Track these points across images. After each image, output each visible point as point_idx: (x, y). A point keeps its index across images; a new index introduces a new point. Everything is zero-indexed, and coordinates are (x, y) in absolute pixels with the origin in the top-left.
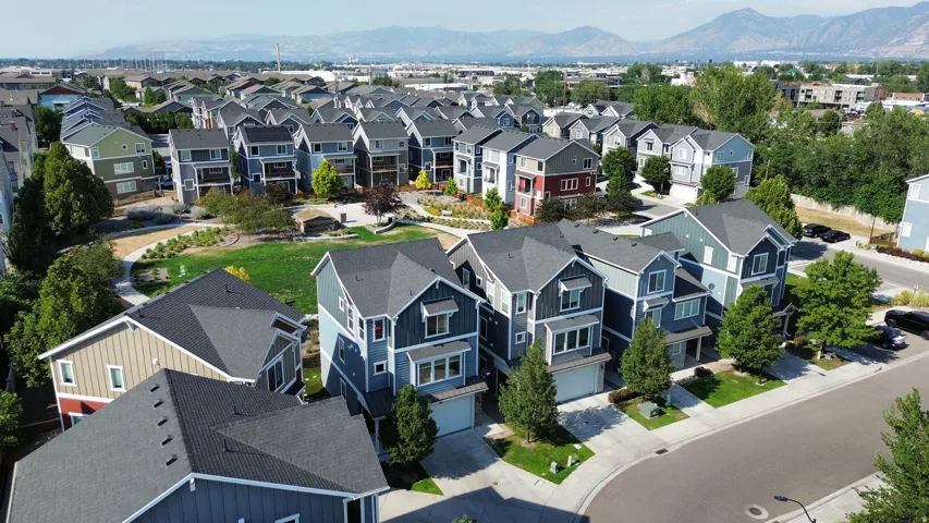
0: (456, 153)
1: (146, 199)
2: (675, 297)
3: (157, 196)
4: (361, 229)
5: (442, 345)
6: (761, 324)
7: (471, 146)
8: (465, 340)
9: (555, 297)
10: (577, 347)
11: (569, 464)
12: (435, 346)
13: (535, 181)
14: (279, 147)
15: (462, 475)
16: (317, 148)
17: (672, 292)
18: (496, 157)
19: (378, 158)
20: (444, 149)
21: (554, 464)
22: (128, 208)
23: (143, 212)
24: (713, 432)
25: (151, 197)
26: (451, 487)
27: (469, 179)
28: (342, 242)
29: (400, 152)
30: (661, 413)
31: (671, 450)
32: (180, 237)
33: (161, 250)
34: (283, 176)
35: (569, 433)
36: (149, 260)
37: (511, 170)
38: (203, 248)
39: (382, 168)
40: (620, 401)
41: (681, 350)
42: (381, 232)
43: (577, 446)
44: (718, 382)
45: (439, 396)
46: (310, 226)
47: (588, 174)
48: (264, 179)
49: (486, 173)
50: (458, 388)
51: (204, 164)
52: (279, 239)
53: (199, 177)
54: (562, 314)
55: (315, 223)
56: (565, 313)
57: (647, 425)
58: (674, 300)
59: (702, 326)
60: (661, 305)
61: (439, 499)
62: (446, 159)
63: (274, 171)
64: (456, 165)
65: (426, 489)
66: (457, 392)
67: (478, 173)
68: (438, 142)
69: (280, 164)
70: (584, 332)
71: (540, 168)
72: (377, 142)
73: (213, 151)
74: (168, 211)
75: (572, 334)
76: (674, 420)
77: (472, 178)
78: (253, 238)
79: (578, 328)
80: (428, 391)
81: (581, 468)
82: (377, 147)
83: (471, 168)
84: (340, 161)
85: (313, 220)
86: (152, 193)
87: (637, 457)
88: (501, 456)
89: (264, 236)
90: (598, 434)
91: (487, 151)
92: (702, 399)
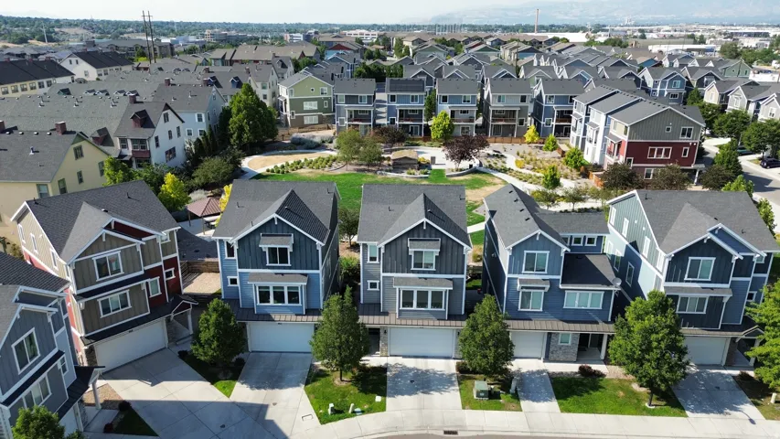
0: (575, 111)
1: (320, 129)
2: (564, 282)
3: (329, 128)
4: (440, 172)
5: (283, 274)
6: (654, 336)
7: (583, 105)
8: (305, 275)
9: (405, 255)
10: (429, 307)
11: (350, 411)
12: (276, 274)
13: (619, 145)
14: (413, 96)
15: (259, 388)
16: (445, 99)
17: (560, 277)
18: (598, 117)
19: (500, 112)
20: (564, 107)
21: (331, 405)
22: (294, 135)
23: (300, 139)
24: (529, 434)
25: (324, 129)
26: (242, 393)
27: (578, 138)
28: (412, 180)
29: (521, 107)
30: (492, 395)
31: (461, 434)
32: (306, 160)
33: (283, 167)
34: (412, 121)
35: (385, 384)
36: (270, 173)
37: (606, 131)
38: (311, 170)
39: (501, 121)
40: (465, 373)
41: (572, 343)
42: (452, 176)
43: (378, 399)
45: (277, 317)
46: (398, 164)
47: (687, 144)
48: (397, 122)
49: (590, 134)
50: (297, 315)
51: (354, 107)
52: (369, 171)
53: (351, 116)
54: (413, 272)
55: (402, 162)
56: (418, 272)
57: (467, 403)
58: (561, 287)
59: (607, 322)
60: (544, 288)
61: (225, 399)
62: (566, 116)
63: (409, 116)
64: (573, 124)
65: (223, 389)
66: (294, 318)
67: (585, 133)
68: (559, 100)
69: (413, 111)
70: (437, 295)
71: (625, 134)
72: (500, 97)
73: (361, 97)
74: (317, 140)
75: (422, 295)
76: (501, 408)
77: (581, 136)
78: (350, 167)
79: (430, 289)
80: (268, 311)
81: (360, 419)
82: (499, 101)
83: (580, 127)
84: (464, 112)
85: (400, 159)
86: (326, 126)
87: (420, 427)
88: (307, 384)
89: (362, 167)
90: (410, 394)
91: (593, 111)
92: (558, 398)
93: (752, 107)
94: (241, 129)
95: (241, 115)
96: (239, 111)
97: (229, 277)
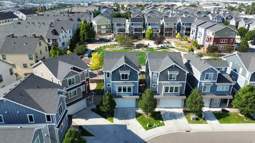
0: (192, 28)
1: (107, 35)
2: (217, 83)
3: (110, 35)
4: (152, 48)
5: (126, 83)
6: (249, 99)
7: (196, 26)
8: (133, 83)
9: (166, 76)
10: (174, 92)
11: (154, 126)
12: (124, 82)
13: (211, 39)
14: (139, 24)
15: (122, 119)
16: (149, 24)
17: (216, 81)
18: (201, 30)
19: (167, 28)
20: (188, 27)
21: (148, 124)
22: (100, 37)
23: (102, 38)
24: (213, 131)
25: (108, 35)
26: (117, 121)
27: (193, 37)
28: (144, 51)
29: (174, 27)
30: (197, 119)
31: (191, 132)
32: (106, 45)
33: (100, 48)
34: (139, 32)
35: (162, 117)
36: (96, 50)
37: (205, 34)
38: (109, 49)
39: (168, 31)
40: (186, 112)
41: (218, 101)
42: (156, 50)
43: (161, 122)
44: (228, 115)
45: (124, 97)
46: (138, 46)
47: (232, 38)
48: (134, 32)
49: (198, 35)
50: (130, 96)
51: (119, 27)
52: (129, 48)
53: (118, 30)
54: (169, 81)
55: (139, 45)
56: (170, 81)
57: (190, 122)
58: (216, 84)
59: (230, 95)
60: (211, 85)
61: (112, 124)
62: (189, 30)
63: (138, 30)
64: (191, 32)
65: (110, 120)
66: (129, 97)
67: (196, 35)
68: (187, 24)
69: (139, 28)
70: (176, 88)
71: (213, 35)
72: (167, 23)
73: (122, 24)
74: (108, 38)
75: (172, 88)
76: (201, 123)
77: (195, 36)
78: (122, 47)
79: (174, 86)
80: (121, 95)
81: (157, 128)
82: (167, 25)
83: (194, 33)
84: (156, 29)
85: (139, 44)
86: (109, 34)
87: (178, 130)
88: (136, 117)
89: (126, 47)
90: (171, 120)
91: (199, 28)
92: (218, 119)
93: (247, 26)
94: (84, 35)
95: (84, 31)
96: (83, 29)
97: (107, 84)
